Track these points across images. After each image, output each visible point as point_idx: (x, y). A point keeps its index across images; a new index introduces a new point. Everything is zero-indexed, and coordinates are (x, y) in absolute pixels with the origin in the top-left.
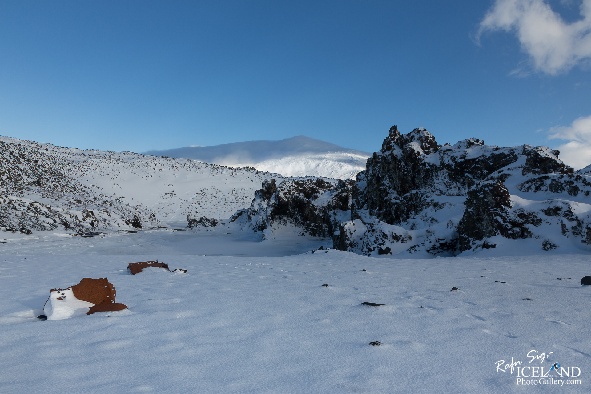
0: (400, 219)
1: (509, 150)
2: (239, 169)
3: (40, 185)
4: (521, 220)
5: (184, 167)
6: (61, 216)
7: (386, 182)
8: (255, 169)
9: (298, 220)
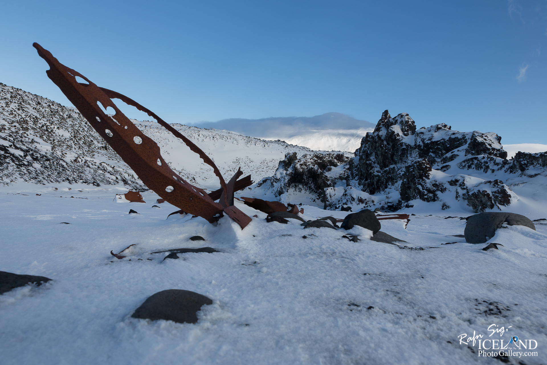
0: (380, 189)
1: (462, 135)
2: (271, 142)
3: (106, 149)
4: (434, 188)
5: (223, 138)
6: (122, 175)
7: (373, 158)
8: (286, 143)
9: (312, 188)
